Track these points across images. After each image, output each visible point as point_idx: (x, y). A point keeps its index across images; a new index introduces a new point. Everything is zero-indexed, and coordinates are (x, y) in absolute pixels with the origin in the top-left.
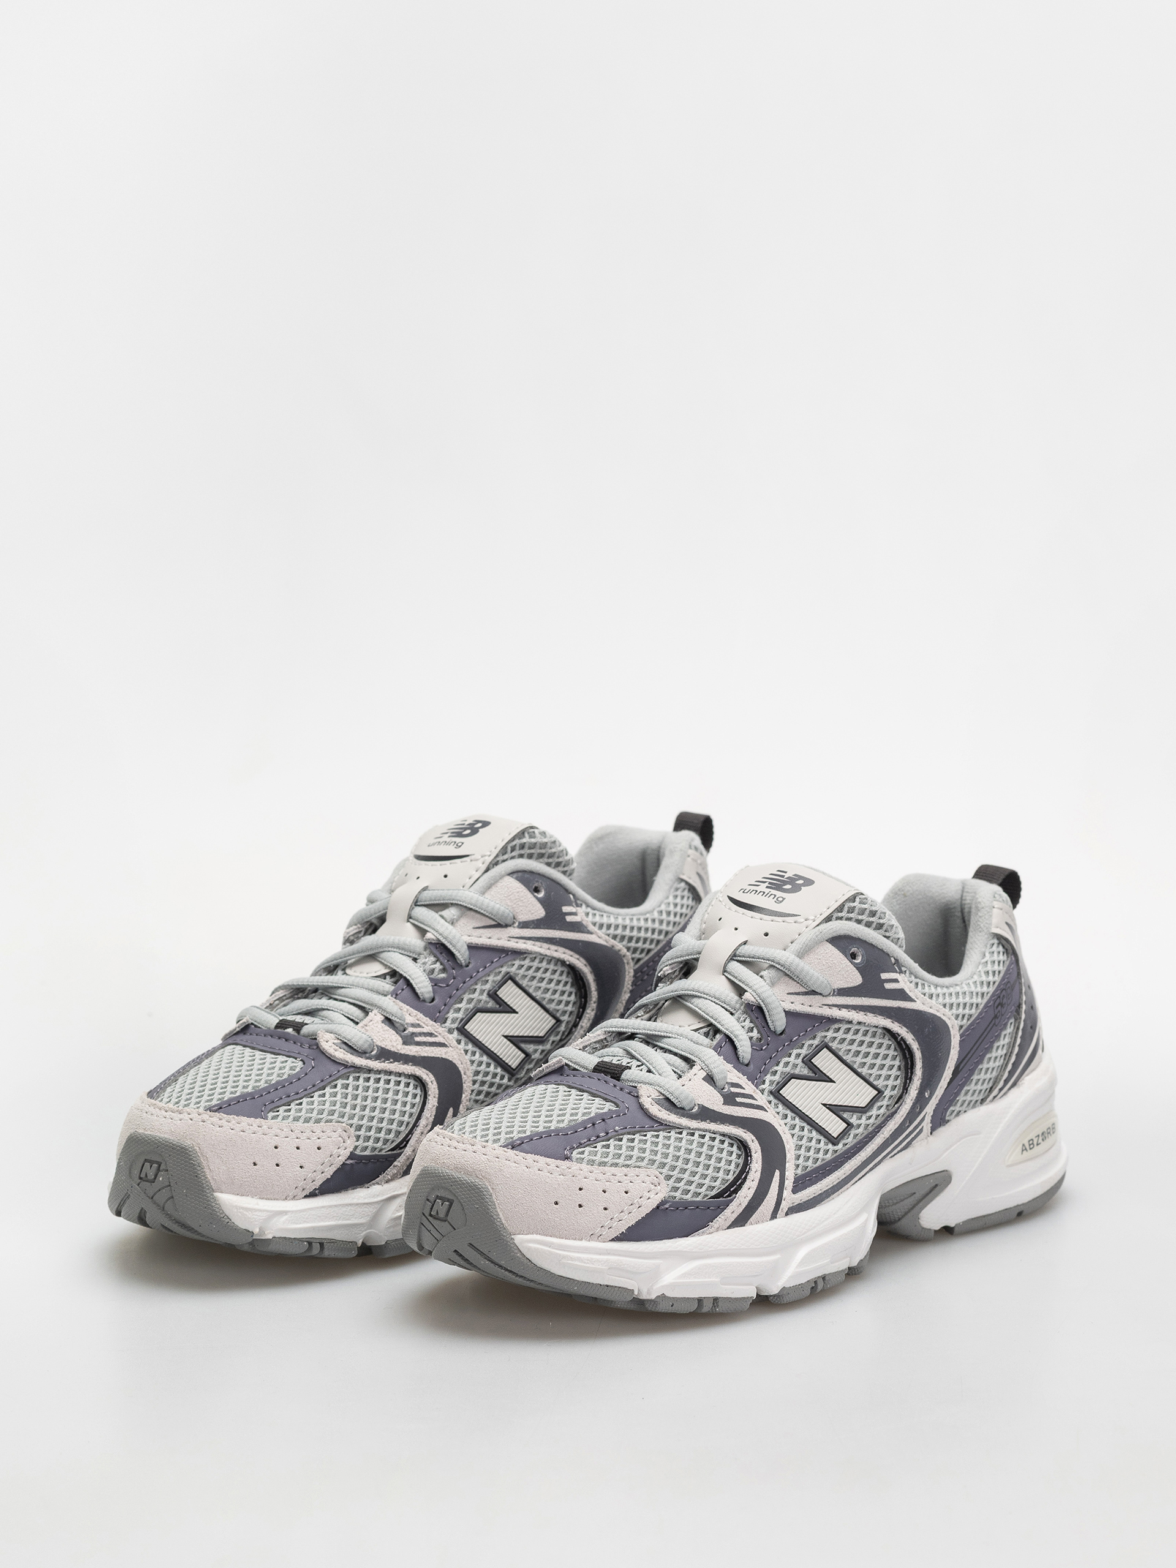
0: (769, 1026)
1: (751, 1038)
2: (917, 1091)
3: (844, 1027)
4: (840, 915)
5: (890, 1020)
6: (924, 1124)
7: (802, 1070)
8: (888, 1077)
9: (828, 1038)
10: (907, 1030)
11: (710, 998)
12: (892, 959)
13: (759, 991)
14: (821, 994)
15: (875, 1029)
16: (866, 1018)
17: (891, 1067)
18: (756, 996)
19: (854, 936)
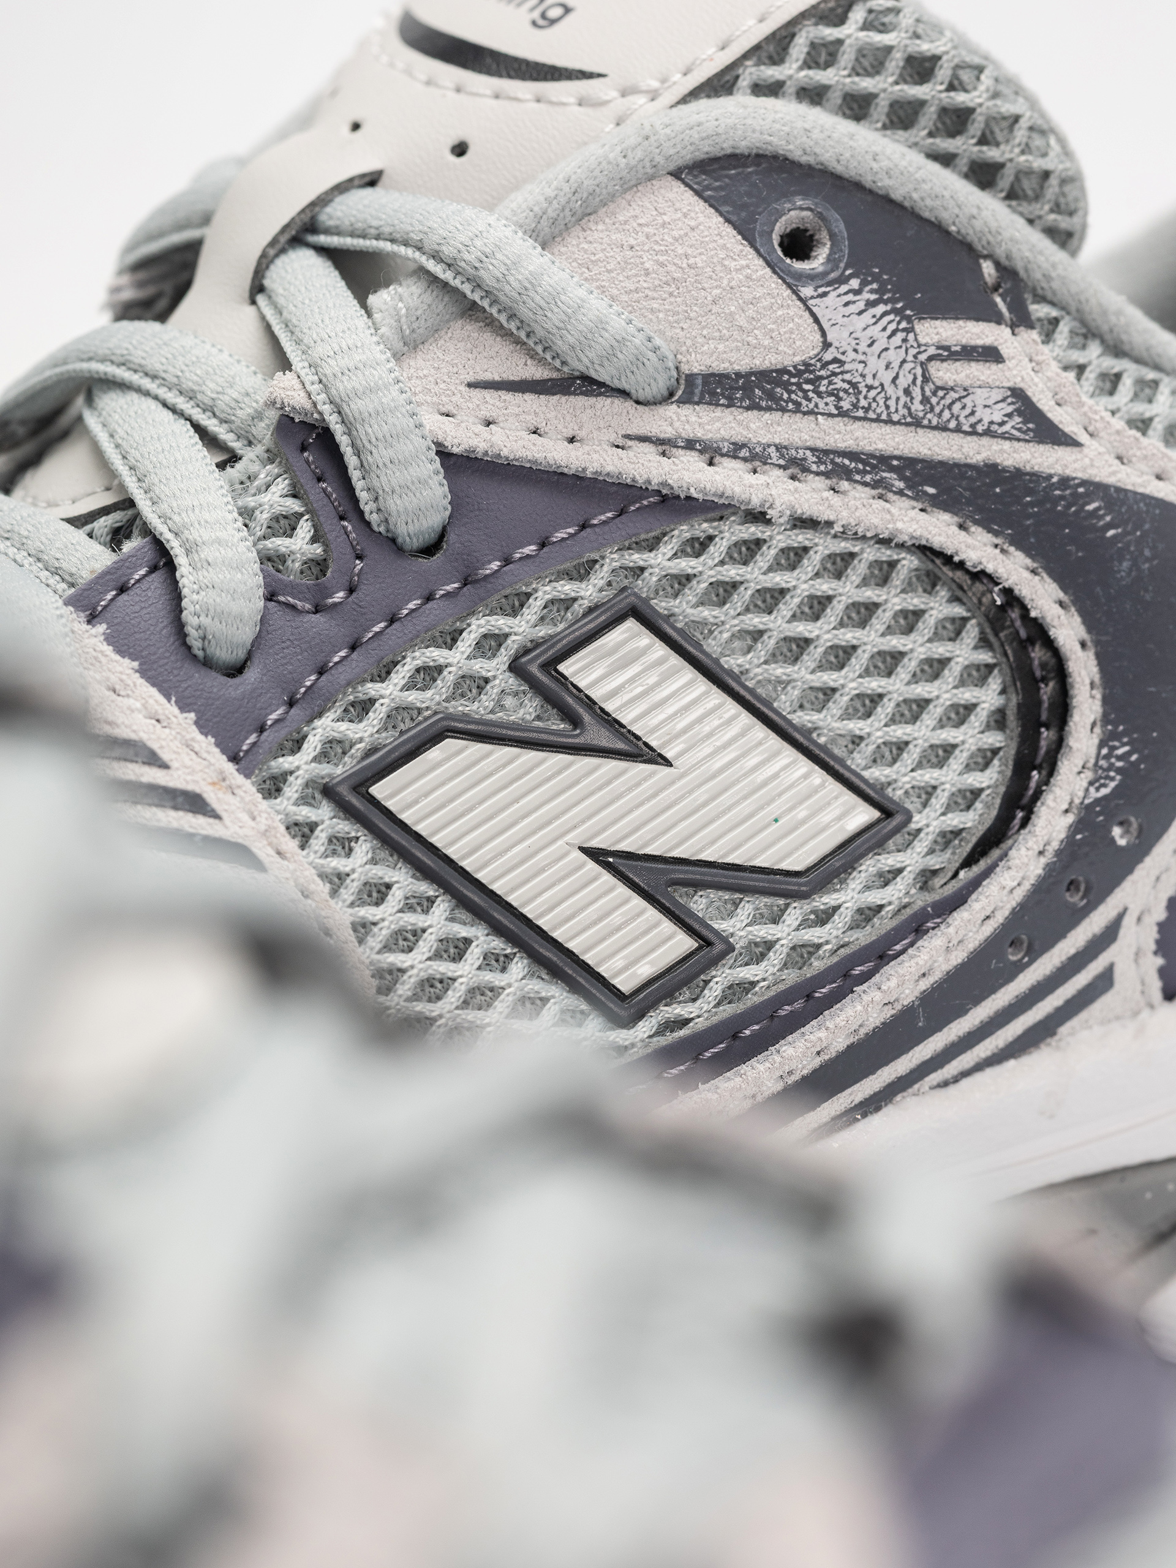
0: (361, 513)
1: (272, 561)
2: (1070, 818)
3: (733, 532)
4: (772, 73)
5: (946, 517)
6: (1116, 954)
7: (509, 702)
8: (942, 754)
9: (651, 578)
10: (1028, 562)
11: (162, 392)
12: (988, 269)
13: (329, 368)
14: (624, 394)
15: (886, 554)
16: (836, 500)
17: (961, 713)
18: (314, 388)
19: (804, 159)
